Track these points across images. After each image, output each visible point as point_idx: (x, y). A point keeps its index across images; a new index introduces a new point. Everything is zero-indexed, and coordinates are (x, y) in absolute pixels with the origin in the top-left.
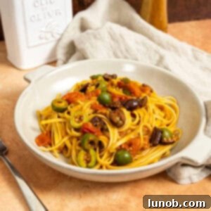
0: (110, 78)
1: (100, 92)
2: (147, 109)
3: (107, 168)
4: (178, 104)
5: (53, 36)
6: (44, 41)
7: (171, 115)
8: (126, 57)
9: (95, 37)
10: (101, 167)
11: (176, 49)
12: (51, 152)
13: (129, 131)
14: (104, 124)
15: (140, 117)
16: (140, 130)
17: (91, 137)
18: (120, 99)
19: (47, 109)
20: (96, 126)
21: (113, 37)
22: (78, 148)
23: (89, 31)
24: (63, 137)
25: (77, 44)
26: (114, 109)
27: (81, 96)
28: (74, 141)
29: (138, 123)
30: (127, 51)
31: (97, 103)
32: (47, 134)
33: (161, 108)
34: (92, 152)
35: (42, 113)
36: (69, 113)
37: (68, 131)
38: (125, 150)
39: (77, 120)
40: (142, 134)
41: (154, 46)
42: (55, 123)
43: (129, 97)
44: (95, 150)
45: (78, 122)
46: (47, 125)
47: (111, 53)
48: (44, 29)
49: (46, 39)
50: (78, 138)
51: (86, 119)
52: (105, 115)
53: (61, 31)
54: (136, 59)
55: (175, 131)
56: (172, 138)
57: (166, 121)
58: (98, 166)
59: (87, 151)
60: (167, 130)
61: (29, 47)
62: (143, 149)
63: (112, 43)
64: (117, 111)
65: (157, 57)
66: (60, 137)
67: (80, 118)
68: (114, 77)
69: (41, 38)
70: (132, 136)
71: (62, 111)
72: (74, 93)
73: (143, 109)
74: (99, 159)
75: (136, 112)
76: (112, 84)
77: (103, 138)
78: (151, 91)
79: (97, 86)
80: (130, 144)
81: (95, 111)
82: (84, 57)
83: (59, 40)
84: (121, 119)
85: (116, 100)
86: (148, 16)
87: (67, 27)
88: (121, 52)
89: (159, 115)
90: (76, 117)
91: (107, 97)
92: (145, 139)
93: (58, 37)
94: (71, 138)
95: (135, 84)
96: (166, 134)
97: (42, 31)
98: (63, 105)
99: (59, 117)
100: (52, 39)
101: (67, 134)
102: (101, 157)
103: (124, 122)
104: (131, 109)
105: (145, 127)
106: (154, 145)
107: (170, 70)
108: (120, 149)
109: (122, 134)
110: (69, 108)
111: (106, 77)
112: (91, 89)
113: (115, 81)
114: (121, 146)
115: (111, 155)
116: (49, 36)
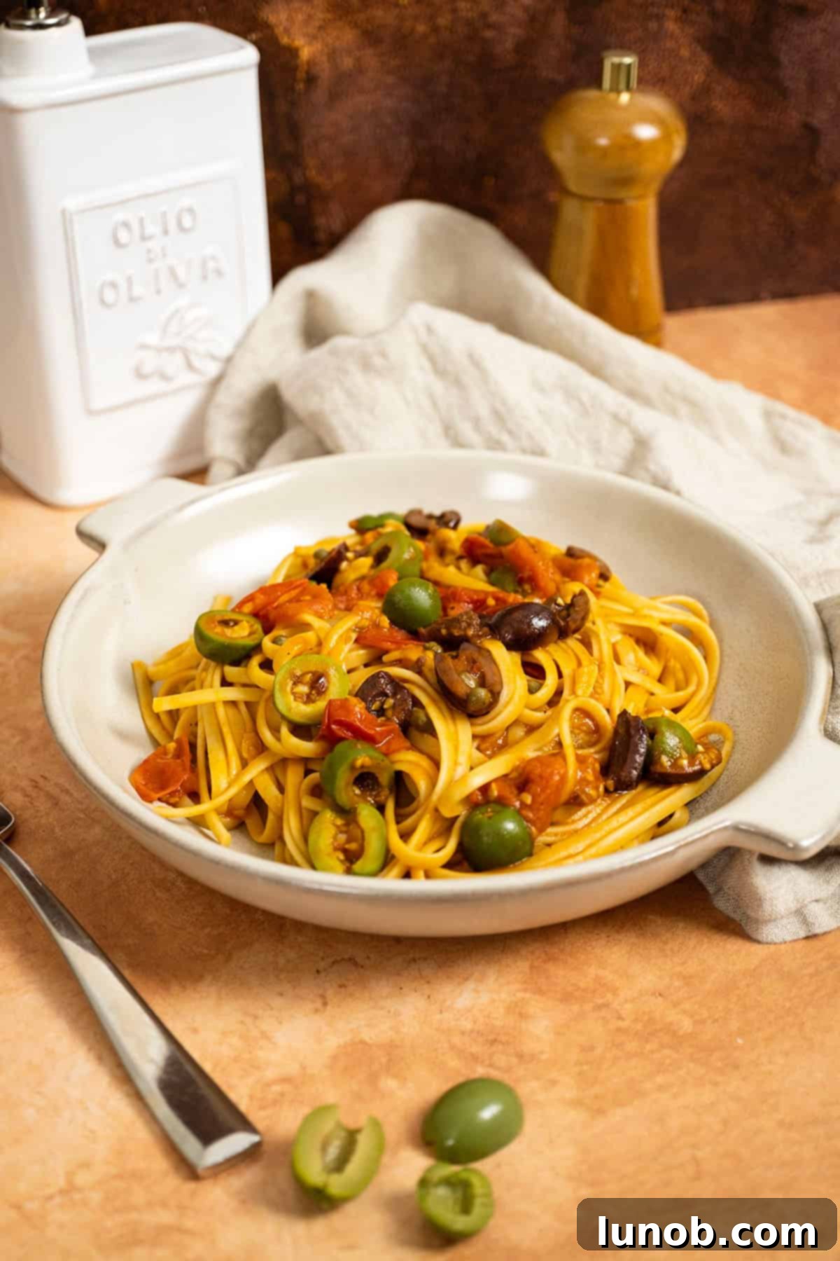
0: (432, 524)
1: (392, 581)
2: (587, 643)
3: (428, 876)
4: (713, 624)
5: (190, 367)
6: (154, 386)
7: (688, 670)
8: (496, 445)
9: (366, 366)
10: (407, 875)
11: (698, 412)
12: (198, 823)
13: (519, 732)
14: (417, 703)
15: (560, 675)
16: (564, 727)
17: (363, 757)
18: (479, 604)
19: (176, 653)
20: (381, 712)
21: (439, 364)
22: (308, 802)
23: (338, 342)
24: (244, 764)
25: (289, 395)
26: (452, 644)
27: (316, 597)
28: (293, 777)
29: (555, 700)
30: (498, 416)
31: (385, 621)
32: (178, 754)
33: (647, 642)
34: (367, 815)
35: (152, 670)
36: (267, 665)
37: (267, 736)
38: (501, 802)
39: (303, 689)
40: (568, 740)
41: (610, 397)
42: (213, 706)
43: (514, 598)
44: (381, 808)
45: (309, 699)
46: (174, 715)
47: (435, 430)
48: (153, 339)
49: (164, 377)
50: (307, 765)
51: (339, 687)
52: (418, 667)
53: (225, 347)
54: (541, 453)
55: (705, 734)
56: (692, 757)
57: (666, 695)
58: (396, 871)
59: (347, 814)
60: (672, 725)
61: (91, 413)
62: (576, 802)
63: (438, 387)
64: (467, 651)
65: (624, 442)
66: (235, 763)
67: (317, 684)
68: (448, 520)
69: (140, 375)
70: (528, 751)
71: (240, 657)
72: (287, 585)
73: (573, 643)
74: (395, 841)
75: (540, 655)
76: (442, 552)
77: (409, 761)
78: (604, 576)
79: (381, 556)
80: (522, 781)
81: (376, 658)
82: (321, 447)
83: (217, 382)
84: (482, 683)
85: (461, 609)
86: (582, 282)
87: (249, 330)
88: (477, 423)
89: (641, 668)
90: (297, 681)
91: (422, 597)
92: (581, 760)
93: (213, 369)
94: (279, 765)
95: (535, 546)
96: (671, 740)
97: (144, 347)
98: (242, 633)
99: (225, 683)
100: (187, 378)
101: (261, 748)
102: (405, 836)
103: (495, 696)
104: (523, 643)
105: (582, 712)
106: (623, 785)
107: (678, 493)
108: (483, 799)
109: (488, 745)
110: (267, 642)
111: (415, 521)
112: (356, 569)
113: (455, 539)
114: (485, 789)
115: (445, 826)
116: (174, 363)
